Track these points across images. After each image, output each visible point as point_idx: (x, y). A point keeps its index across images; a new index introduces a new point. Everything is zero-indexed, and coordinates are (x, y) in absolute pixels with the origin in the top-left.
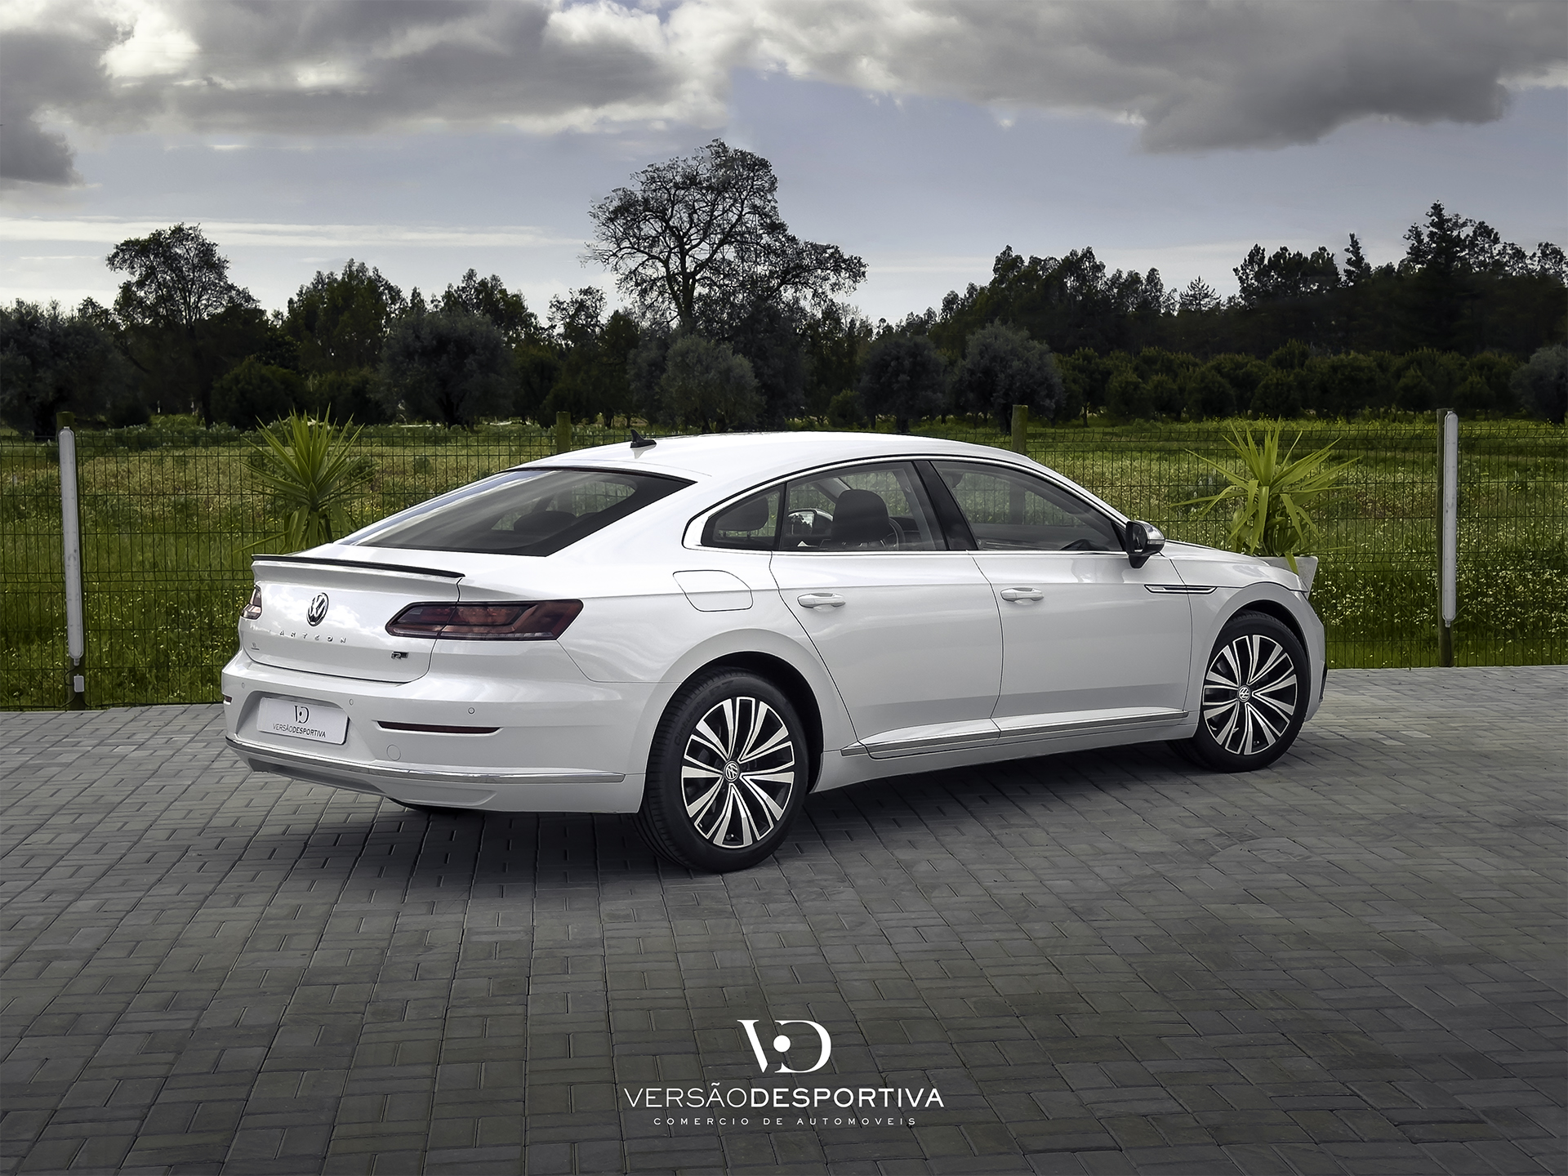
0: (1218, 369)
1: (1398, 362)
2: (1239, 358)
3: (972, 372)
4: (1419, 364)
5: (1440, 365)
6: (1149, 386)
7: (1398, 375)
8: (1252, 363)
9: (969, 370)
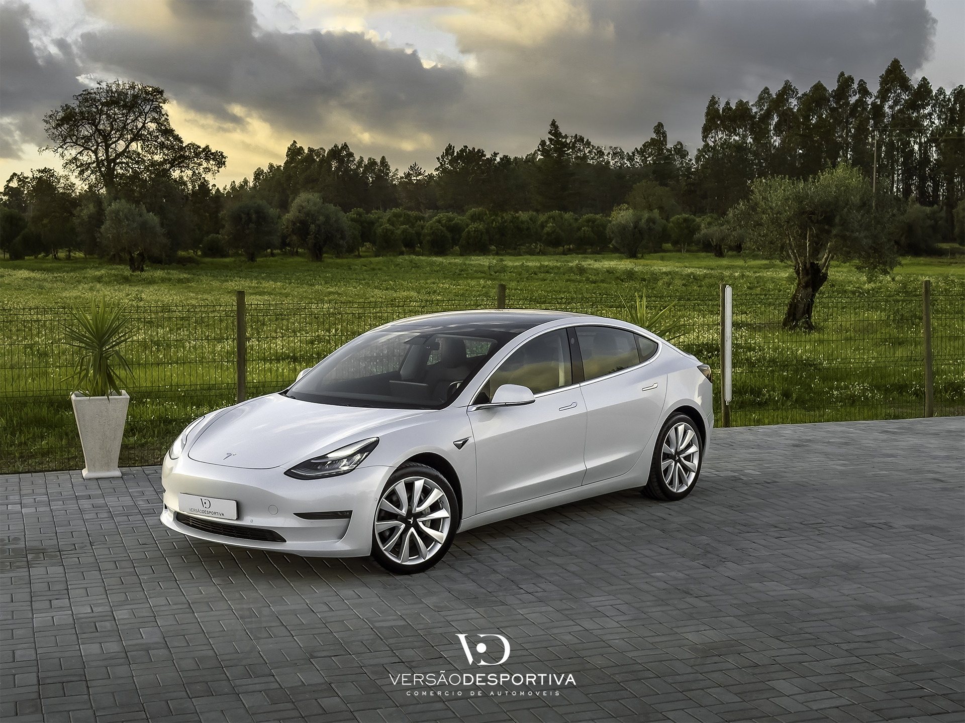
0: (439, 221)
1: (542, 218)
2: (450, 214)
3: (294, 223)
4: (554, 219)
5: (566, 220)
6: (399, 232)
7: (543, 226)
8: (458, 219)
9: (292, 221)
